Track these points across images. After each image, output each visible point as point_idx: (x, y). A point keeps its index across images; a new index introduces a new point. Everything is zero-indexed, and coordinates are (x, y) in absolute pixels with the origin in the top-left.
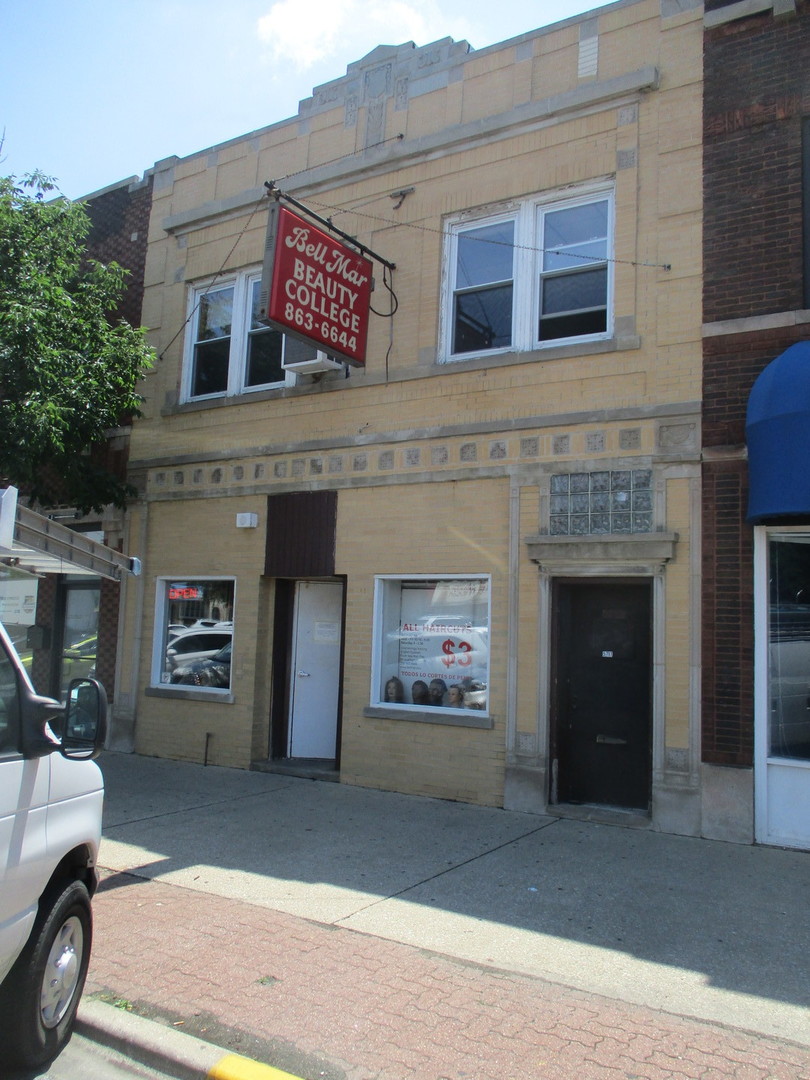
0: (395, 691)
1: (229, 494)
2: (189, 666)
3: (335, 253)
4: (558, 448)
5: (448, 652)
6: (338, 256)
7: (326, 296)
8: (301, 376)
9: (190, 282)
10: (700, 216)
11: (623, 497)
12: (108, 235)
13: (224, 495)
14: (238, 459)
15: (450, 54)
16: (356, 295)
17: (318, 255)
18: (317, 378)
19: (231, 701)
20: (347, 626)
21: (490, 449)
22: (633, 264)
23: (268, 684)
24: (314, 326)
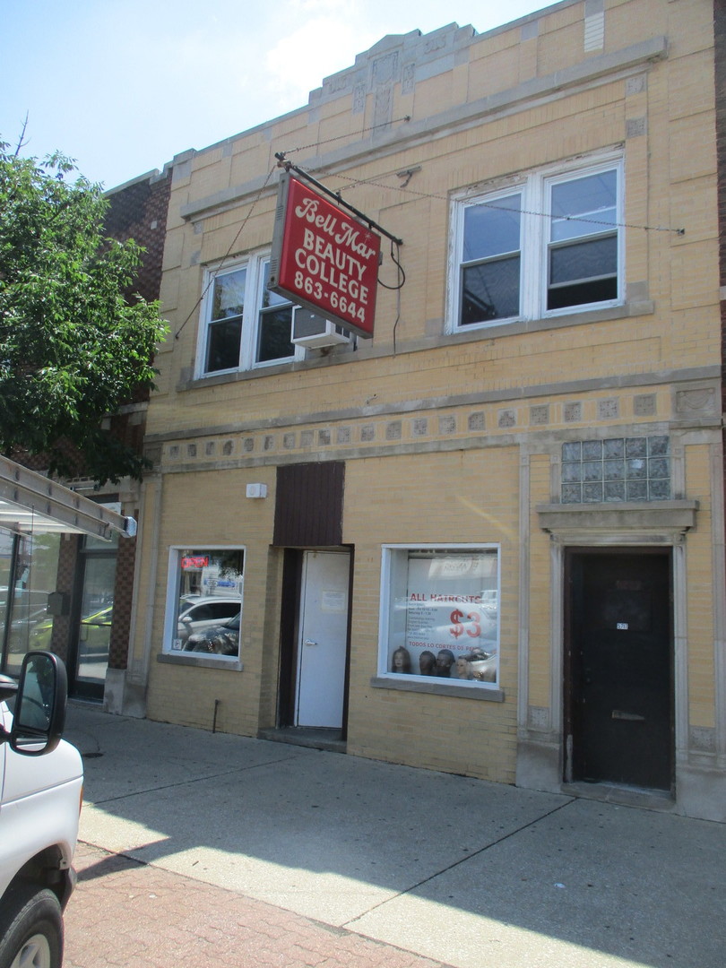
0: (403, 663)
1: (239, 465)
2: (202, 633)
3: (344, 225)
4: (569, 416)
5: (455, 622)
6: (347, 229)
7: (335, 267)
8: (310, 351)
9: (204, 265)
10: (715, 180)
11: (638, 464)
12: (130, 225)
13: (235, 466)
14: (248, 431)
15: (456, 39)
16: (364, 268)
17: (328, 227)
18: (325, 352)
19: (239, 669)
20: (354, 595)
21: (499, 418)
22: (646, 229)
23: (276, 652)
24: (323, 295)
